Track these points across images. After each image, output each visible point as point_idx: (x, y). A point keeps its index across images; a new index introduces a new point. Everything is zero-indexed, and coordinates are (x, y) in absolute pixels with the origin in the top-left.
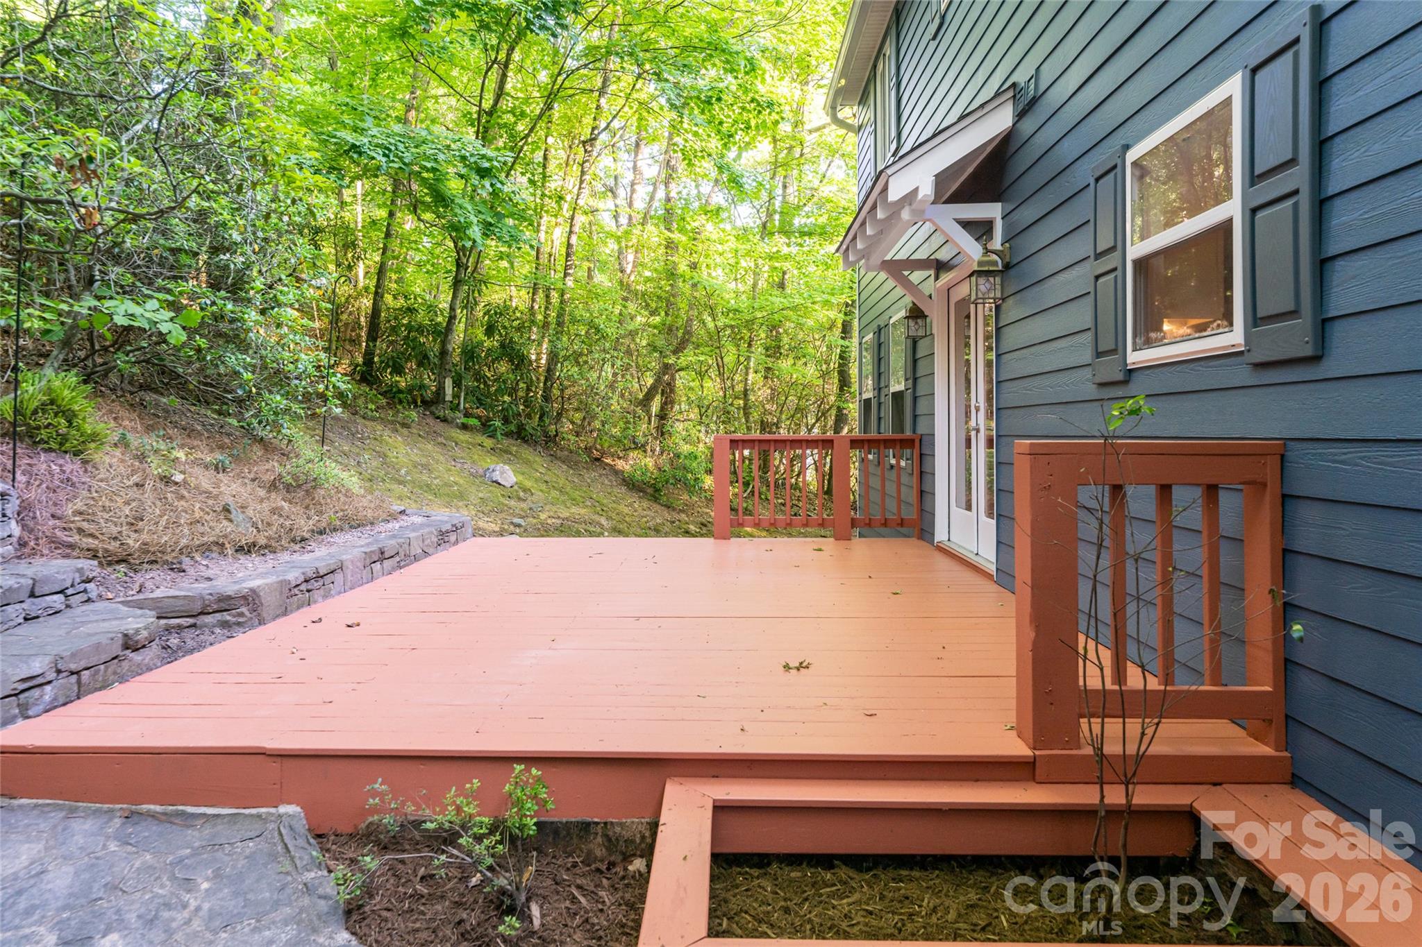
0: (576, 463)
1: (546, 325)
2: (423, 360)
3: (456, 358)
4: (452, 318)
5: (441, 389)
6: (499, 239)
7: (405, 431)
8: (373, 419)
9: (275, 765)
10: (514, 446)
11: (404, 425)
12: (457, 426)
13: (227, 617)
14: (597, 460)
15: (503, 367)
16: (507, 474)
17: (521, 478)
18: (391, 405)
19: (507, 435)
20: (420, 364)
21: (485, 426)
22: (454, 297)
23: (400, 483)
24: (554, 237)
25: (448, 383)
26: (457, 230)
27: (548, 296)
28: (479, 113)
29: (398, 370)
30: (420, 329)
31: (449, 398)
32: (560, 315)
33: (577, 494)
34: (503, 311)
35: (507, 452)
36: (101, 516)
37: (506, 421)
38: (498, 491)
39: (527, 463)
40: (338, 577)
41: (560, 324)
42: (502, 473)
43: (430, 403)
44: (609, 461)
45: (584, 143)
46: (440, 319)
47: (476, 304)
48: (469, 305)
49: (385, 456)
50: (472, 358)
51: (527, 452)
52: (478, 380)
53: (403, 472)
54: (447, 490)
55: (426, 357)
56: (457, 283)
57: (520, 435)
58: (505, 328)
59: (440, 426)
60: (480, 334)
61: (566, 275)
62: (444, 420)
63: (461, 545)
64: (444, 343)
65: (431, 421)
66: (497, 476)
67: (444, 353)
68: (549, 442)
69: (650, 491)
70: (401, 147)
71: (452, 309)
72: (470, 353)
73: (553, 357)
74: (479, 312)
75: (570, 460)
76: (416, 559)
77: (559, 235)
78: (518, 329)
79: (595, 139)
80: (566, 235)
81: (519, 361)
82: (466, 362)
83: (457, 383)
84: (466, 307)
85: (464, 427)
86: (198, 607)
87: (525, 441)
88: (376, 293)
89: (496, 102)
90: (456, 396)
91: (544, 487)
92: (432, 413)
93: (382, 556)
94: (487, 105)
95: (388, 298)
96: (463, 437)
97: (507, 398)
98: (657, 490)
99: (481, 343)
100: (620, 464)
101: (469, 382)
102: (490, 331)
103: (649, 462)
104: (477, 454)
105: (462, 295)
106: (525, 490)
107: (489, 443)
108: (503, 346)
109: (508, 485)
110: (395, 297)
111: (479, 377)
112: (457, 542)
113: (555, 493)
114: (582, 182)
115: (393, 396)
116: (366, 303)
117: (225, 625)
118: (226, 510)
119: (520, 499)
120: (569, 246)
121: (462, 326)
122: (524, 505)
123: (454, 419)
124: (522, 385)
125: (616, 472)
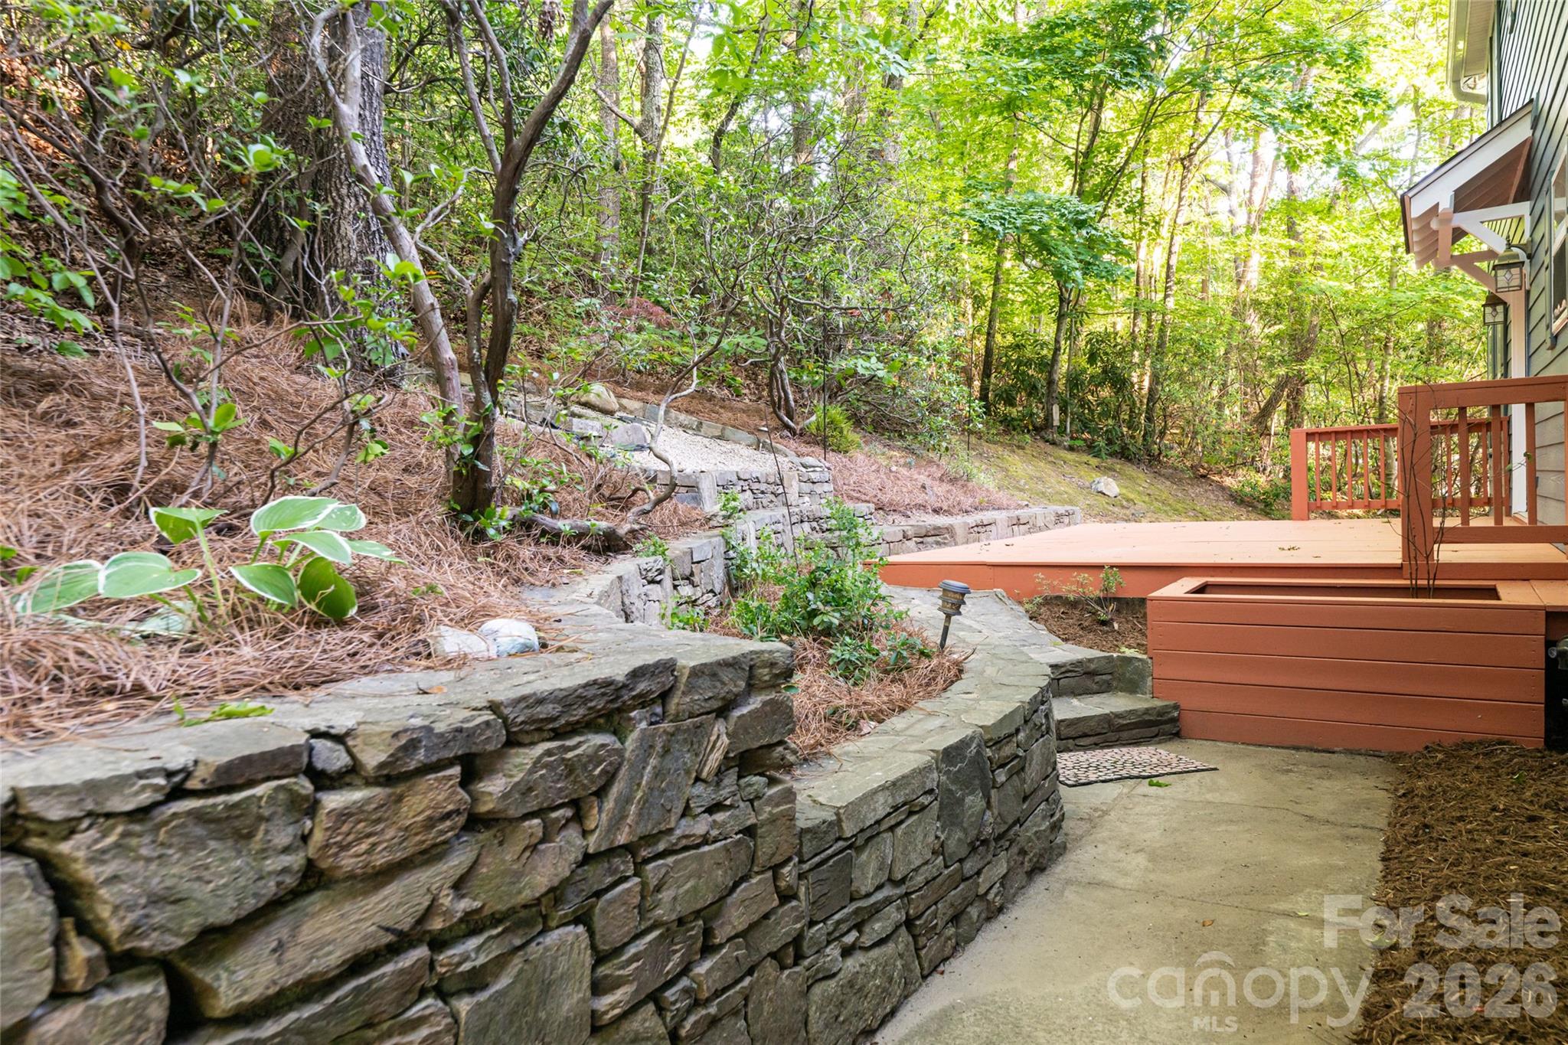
0: (1180, 480)
1: (1148, 347)
2: (1032, 390)
3: (1061, 386)
4: (1057, 350)
5: (1049, 417)
6: (1097, 275)
7: (1021, 452)
8: (995, 443)
9: (991, 570)
10: (1118, 464)
11: (1019, 447)
12: (1065, 448)
13: (938, 539)
14: (1204, 476)
15: (1106, 392)
16: (1110, 486)
17: (1124, 491)
18: (1006, 432)
19: (1111, 455)
20: (1029, 395)
21: (1091, 448)
22: (1059, 330)
23: (1021, 490)
24: (1154, 259)
25: (1056, 409)
26: (1059, 274)
27: (1149, 320)
28: (1076, 155)
29: (1010, 402)
30: (1029, 363)
31: (1056, 423)
32: (1162, 336)
33: (1179, 506)
34: (1105, 337)
35: (1110, 469)
36: (866, 485)
37: (1110, 442)
38: (1103, 500)
39: (1131, 478)
40: (992, 528)
41: (1161, 344)
42: (1107, 484)
43: (1041, 430)
44: (1217, 478)
45: (1182, 160)
46: (1045, 352)
47: (1079, 334)
48: (1072, 337)
49: (1007, 470)
50: (1076, 385)
51: (1130, 469)
52: (1082, 406)
53: (1022, 482)
54: (1058, 497)
55: (1034, 387)
56: (1060, 318)
57: (1124, 454)
58: (1106, 354)
59: (1049, 448)
60: (1083, 362)
61: (1166, 296)
62: (1053, 443)
63: (1072, 527)
64: (1050, 373)
65: (1042, 444)
66: (1101, 487)
67: (1051, 382)
68: (1151, 460)
69: (1261, 506)
70: (1013, 214)
71: (1057, 341)
72: (1074, 381)
73: (1155, 379)
74: (1082, 342)
75: (1174, 476)
76: (1040, 529)
77: (1159, 257)
78: (1119, 354)
79: (1194, 154)
80: (1166, 256)
81: (1120, 383)
82: (1071, 390)
83: (1063, 410)
84: (1069, 338)
85: (1071, 449)
86: (923, 532)
87: (1128, 459)
88: (988, 334)
89: (1092, 141)
90: (1062, 421)
91: (1147, 499)
92: (1042, 438)
93: (1018, 522)
94: (1082, 148)
95: (998, 337)
96: (1071, 456)
97: (1110, 421)
98: (1267, 505)
99: (1084, 371)
100: (1228, 481)
101: (1074, 408)
102: (1092, 358)
103: (1261, 480)
104: (1083, 470)
105: (1065, 327)
106: (1128, 500)
107: (1094, 461)
108: (1105, 371)
109: (1112, 495)
110: (1004, 336)
111: (1084, 403)
112: (1069, 524)
113: (1157, 504)
114: (1181, 199)
115: (1009, 425)
116: (980, 344)
117: (938, 543)
118: (924, 487)
119: (1123, 507)
120: (1169, 267)
121: (1065, 357)
122: (1128, 512)
123: (1062, 442)
124: (1124, 407)
125: (1223, 488)
